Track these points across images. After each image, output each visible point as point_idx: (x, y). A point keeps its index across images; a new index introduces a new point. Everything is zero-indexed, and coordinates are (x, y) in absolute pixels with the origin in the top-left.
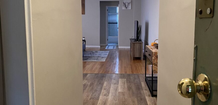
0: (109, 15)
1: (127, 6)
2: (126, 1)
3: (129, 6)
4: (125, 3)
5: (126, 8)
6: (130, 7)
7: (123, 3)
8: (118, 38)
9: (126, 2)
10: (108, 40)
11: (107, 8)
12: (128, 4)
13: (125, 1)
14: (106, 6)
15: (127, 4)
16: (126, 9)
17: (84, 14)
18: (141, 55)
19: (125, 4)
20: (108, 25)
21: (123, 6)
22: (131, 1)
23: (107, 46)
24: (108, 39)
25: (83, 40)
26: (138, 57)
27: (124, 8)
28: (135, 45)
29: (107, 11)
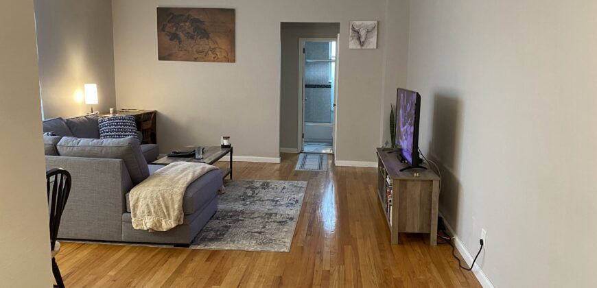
0: (307, 63)
1: (362, 40)
2: (360, 22)
3: (371, 40)
4: (357, 29)
5: (362, 44)
6: (372, 43)
7: (351, 30)
8: (331, 129)
9: (359, 26)
10: (303, 137)
11: (303, 43)
12: (368, 32)
13: (358, 23)
14: (300, 39)
15: (363, 33)
16: (359, 47)
17: (234, 61)
18: (429, 225)
19: (358, 32)
20: (306, 92)
21: (350, 39)
22: (376, 22)
23: (301, 156)
24: (303, 135)
25: (223, 146)
26: (416, 231)
27: (353, 44)
28: (408, 186)
29: (304, 52)
